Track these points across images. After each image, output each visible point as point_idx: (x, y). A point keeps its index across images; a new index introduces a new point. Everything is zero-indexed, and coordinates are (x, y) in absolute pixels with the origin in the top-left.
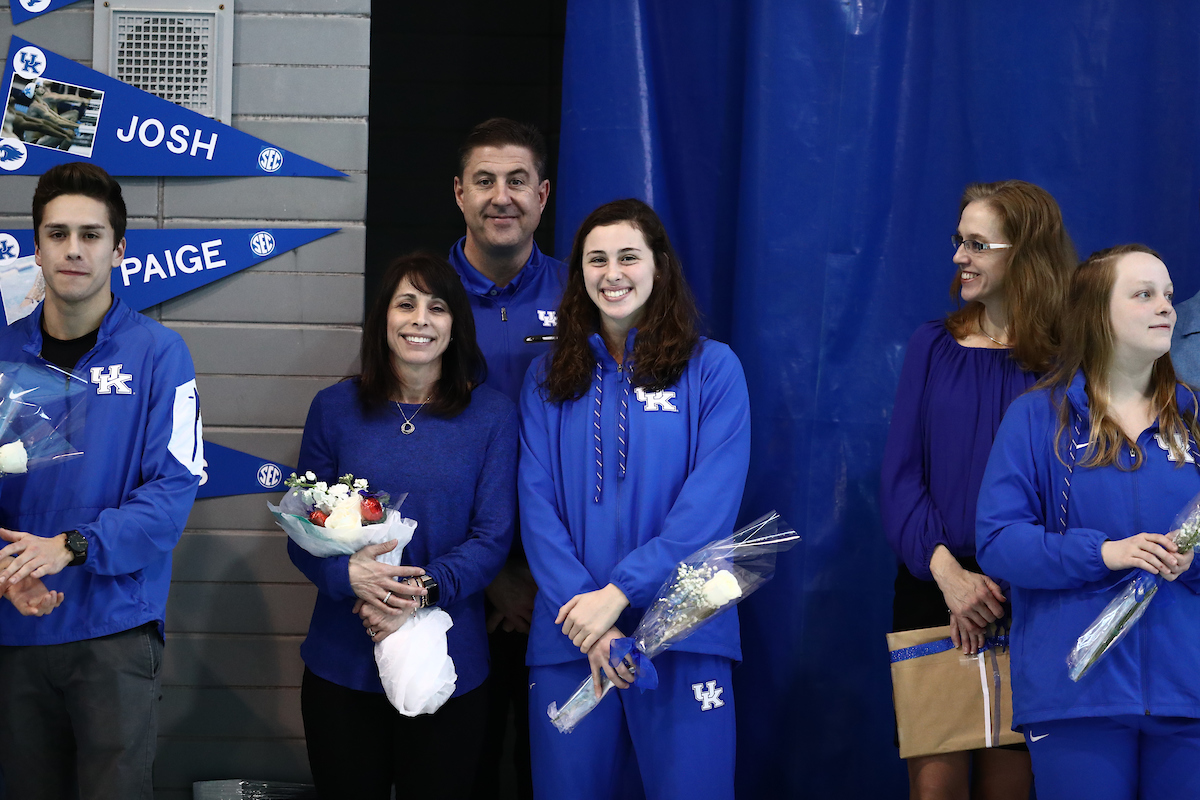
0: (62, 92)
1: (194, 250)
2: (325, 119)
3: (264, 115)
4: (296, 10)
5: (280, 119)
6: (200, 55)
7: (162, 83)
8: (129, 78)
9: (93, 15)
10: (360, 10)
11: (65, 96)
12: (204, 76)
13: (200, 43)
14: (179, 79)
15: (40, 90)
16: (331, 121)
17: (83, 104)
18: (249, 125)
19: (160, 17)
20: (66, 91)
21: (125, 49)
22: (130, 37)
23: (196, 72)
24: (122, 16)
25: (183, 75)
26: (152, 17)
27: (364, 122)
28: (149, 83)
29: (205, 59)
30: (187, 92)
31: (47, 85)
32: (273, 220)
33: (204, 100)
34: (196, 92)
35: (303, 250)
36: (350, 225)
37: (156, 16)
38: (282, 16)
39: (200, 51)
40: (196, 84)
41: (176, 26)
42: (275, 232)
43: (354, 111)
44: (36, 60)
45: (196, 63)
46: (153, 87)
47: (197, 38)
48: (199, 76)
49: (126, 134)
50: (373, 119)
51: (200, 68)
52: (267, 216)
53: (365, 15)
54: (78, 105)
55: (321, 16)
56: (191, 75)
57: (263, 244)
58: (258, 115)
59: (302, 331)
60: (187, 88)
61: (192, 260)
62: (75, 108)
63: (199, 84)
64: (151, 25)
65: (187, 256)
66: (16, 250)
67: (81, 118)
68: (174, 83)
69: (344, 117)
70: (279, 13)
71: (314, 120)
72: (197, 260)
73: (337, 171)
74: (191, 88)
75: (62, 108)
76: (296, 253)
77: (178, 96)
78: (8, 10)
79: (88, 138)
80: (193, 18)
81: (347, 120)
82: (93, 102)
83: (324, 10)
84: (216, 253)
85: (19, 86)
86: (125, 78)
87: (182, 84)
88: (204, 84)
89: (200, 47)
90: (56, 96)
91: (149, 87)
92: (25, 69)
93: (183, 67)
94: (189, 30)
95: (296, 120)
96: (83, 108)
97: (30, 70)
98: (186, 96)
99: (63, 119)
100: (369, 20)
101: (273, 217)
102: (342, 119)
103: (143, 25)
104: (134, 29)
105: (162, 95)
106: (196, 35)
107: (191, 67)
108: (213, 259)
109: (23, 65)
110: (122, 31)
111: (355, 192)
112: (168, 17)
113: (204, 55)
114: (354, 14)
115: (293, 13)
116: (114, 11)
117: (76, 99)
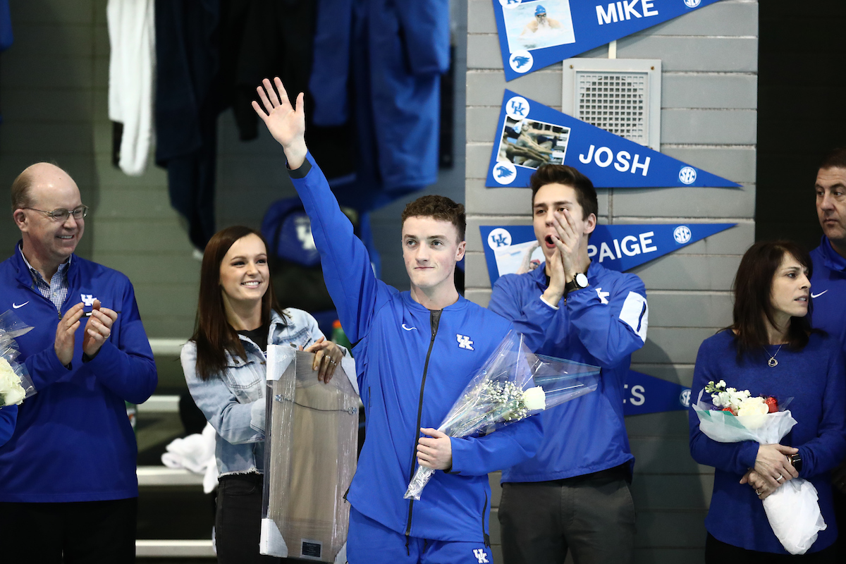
0: (541, 128)
1: (634, 239)
2: (726, 147)
3: (683, 144)
4: (705, 69)
5: (694, 147)
6: (638, 102)
7: (611, 122)
8: (588, 118)
9: (562, 74)
10: (751, 69)
11: (543, 132)
12: (640, 117)
13: (637, 93)
14: (623, 119)
15: (525, 127)
16: (730, 148)
17: (555, 137)
18: (672, 151)
19: (609, 75)
20: (544, 127)
21: (585, 98)
22: (588, 89)
23: (635, 114)
24: (583, 74)
25: (625, 116)
26: (603, 75)
27: (754, 149)
28: (602, 122)
29: (641, 105)
30: (628, 128)
31: (530, 124)
32: (689, 218)
33: (640, 133)
34: (634, 128)
35: (711, 239)
36: (744, 221)
37: (606, 75)
38: (695, 74)
39: (637, 99)
40: (635, 122)
41: (620, 81)
42: (691, 226)
43: (746, 140)
44: (522, 106)
45: (635, 108)
46: (605, 125)
47: (635, 90)
48: (637, 117)
49: (586, 158)
50: (759, 146)
51: (637, 111)
52: (686, 215)
53: (754, 73)
54: (552, 138)
55: (722, 74)
56: (631, 116)
57: (682, 234)
58: (679, 144)
59: (710, 296)
60: (628, 125)
61: (632, 247)
62: (550, 140)
63: (637, 122)
64: (603, 81)
65: (629, 244)
66: (509, 240)
67: (554, 146)
68: (620, 122)
69: (739, 145)
70: (693, 71)
71: (718, 147)
72: (636, 247)
73: (735, 183)
74: (631, 125)
75: (541, 139)
76: (706, 241)
77: (622, 131)
78: (502, 72)
79: (559, 161)
80: (633, 76)
81: (741, 147)
82: (562, 136)
83: (725, 70)
84: (650, 241)
85: (510, 125)
86: (585, 119)
87: (625, 122)
88: (641, 122)
89: (638, 96)
90: (536, 132)
91: (602, 125)
92: (515, 113)
93: (626, 110)
94: (629, 84)
95: (705, 147)
96: (555, 141)
97: (518, 113)
98: (628, 131)
99: (542, 148)
100: (756, 77)
101: (690, 216)
102: (738, 147)
103: (597, 81)
104: (591, 84)
105: (611, 130)
106: (635, 88)
107: (631, 110)
108: (648, 246)
109: (513, 110)
110: (582, 85)
111: (747, 198)
112: (615, 76)
113: (641, 102)
114: (746, 72)
115: (703, 72)
116: (577, 72)
117: (550, 134)
